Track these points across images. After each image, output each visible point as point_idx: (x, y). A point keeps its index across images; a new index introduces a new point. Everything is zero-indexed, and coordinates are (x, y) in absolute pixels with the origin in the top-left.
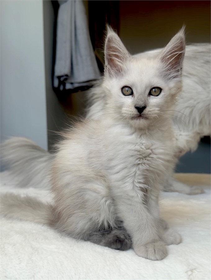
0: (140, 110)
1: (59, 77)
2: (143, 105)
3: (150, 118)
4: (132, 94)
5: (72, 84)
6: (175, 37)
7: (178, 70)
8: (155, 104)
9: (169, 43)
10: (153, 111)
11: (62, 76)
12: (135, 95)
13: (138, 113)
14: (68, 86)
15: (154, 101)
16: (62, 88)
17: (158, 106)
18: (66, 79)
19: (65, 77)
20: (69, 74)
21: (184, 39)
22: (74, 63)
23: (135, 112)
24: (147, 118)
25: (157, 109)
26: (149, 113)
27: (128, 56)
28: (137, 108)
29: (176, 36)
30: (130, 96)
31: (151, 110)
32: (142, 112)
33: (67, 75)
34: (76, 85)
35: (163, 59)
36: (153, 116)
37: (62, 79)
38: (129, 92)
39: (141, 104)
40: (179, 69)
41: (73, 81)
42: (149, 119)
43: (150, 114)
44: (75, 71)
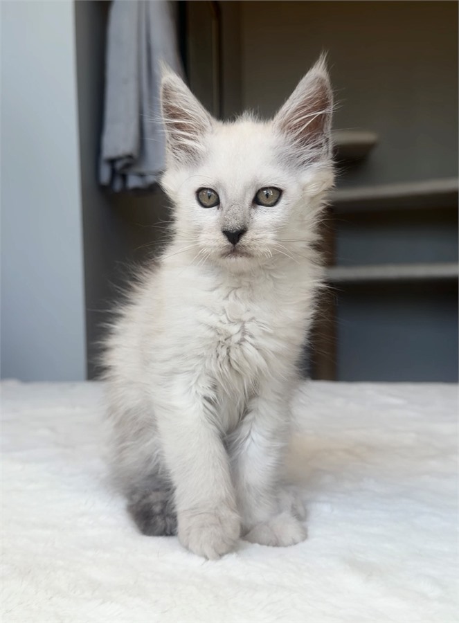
0: (234, 236)
1: (112, 162)
2: (238, 228)
3: (255, 254)
4: (217, 203)
5: (142, 175)
6: (307, 78)
7: (321, 144)
8: (267, 224)
9: (295, 92)
10: (261, 238)
11: (119, 159)
12: (224, 206)
13: (229, 244)
14: (133, 182)
15: (265, 217)
16: (118, 185)
18: (128, 166)
19: (125, 161)
20: (135, 154)
21: (327, 81)
22: (147, 128)
23: (223, 241)
24: (248, 255)
25: (271, 234)
26: (254, 243)
27: (208, 124)
28: (226, 233)
29: (307, 75)
30: (213, 208)
31: (257, 236)
32: (238, 241)
33: (130, 157)
34: (151, 179)
35: (284, 125)
36: (262, 250)
37: (119, 165)
38: (213, 200)
39: (234, 224)
40: (321, 142)
41: (144, 169)
42: (253, 256)
43: (255, 246)
44: (150, 148)
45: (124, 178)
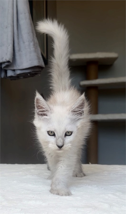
0: (60, 147)
4: (54, 135)
5: (14, 70)
11: (4, 63)
12: (57, 137)
14: (10, 73)
16: (3, 75)
17: (71, 142)
18: (8, 66)
19: (6, 64)
20: (11, 60)
22: (17, 49)
25: (70, 144)
26: (66, 148)
31: (67, 146)
33: (9, 62)
34: (18, 72)
37: (3, 66)
41: (15, 68)
44: (17, 57)
45: (6, 72)
